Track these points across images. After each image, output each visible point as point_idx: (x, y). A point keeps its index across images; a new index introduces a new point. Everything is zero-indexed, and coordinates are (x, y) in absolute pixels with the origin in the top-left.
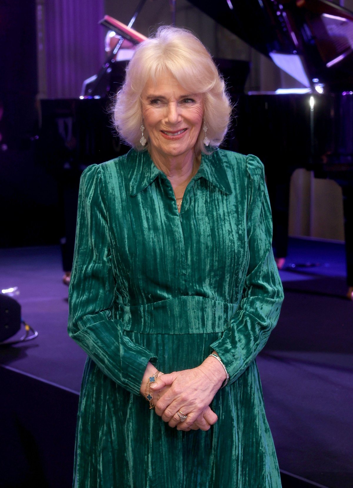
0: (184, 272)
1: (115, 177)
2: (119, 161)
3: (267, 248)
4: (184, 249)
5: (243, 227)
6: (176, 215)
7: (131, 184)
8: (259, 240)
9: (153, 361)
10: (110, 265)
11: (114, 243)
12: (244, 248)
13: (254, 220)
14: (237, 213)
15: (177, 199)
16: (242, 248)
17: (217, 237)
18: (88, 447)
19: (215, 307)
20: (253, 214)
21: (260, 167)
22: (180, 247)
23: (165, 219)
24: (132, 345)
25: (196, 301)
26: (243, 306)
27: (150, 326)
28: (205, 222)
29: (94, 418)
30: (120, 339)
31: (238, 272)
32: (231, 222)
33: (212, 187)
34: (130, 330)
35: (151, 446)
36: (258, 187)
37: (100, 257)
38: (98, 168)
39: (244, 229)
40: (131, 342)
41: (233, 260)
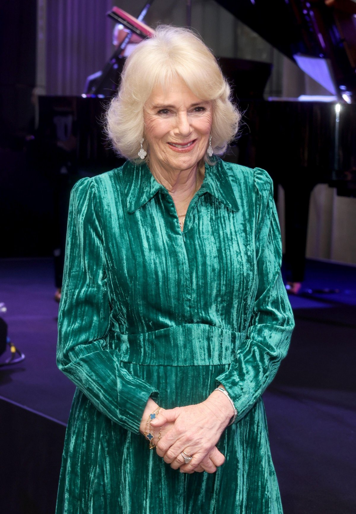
0: (189, 297)
1: (111, 191)
2: (115, 174)
3: (276, 270)
4: (188, 271)
5: (252, 248)
6: (179, 234)
7: (128, 199)
8: (267, 262)
9: (154, 397)
10: (106, 290)
11: (110, 265)
12: (253, 271)
13: (262, 240)
14: (245, 233)
15: (179, 216)
16: (251, 270)
17: (225, 259)
18: (77, 491)
19: (222, 336)
20: (262, 233)
21: (269, 181)
22: (185, 269)
23: (167, 239)
24: (131, 378)
25: (201, 329)
26: (250, 335)
27: (151, 356)
28: (211, 242)
29: (85, 458)
30: (117, 372)
31: (247, 297)
32: (239, 242)
33: (218, 203)
34: (128, 361)
35: (150, 490)
36: (267, 204)
37: (94, 280)
38: (92, 182)
39: (253, 250)
40: (129, 375)
41: (242, 285)
